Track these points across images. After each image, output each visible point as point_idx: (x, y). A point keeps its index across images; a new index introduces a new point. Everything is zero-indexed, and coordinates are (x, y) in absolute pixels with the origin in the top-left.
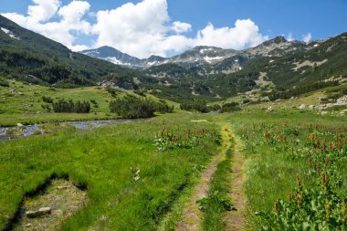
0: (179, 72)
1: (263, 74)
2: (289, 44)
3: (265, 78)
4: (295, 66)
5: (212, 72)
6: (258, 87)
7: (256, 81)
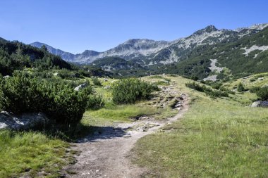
0: (123, 64)
1: (214, 61)
2: (221, 32)
3: (217, 65)
4: (244, 51)
5: (151, 64)
6: (214, 73)
7: (210, 68)
